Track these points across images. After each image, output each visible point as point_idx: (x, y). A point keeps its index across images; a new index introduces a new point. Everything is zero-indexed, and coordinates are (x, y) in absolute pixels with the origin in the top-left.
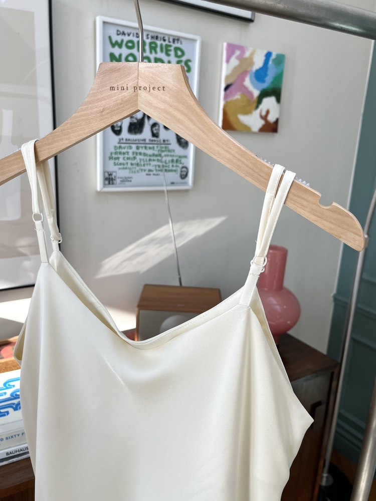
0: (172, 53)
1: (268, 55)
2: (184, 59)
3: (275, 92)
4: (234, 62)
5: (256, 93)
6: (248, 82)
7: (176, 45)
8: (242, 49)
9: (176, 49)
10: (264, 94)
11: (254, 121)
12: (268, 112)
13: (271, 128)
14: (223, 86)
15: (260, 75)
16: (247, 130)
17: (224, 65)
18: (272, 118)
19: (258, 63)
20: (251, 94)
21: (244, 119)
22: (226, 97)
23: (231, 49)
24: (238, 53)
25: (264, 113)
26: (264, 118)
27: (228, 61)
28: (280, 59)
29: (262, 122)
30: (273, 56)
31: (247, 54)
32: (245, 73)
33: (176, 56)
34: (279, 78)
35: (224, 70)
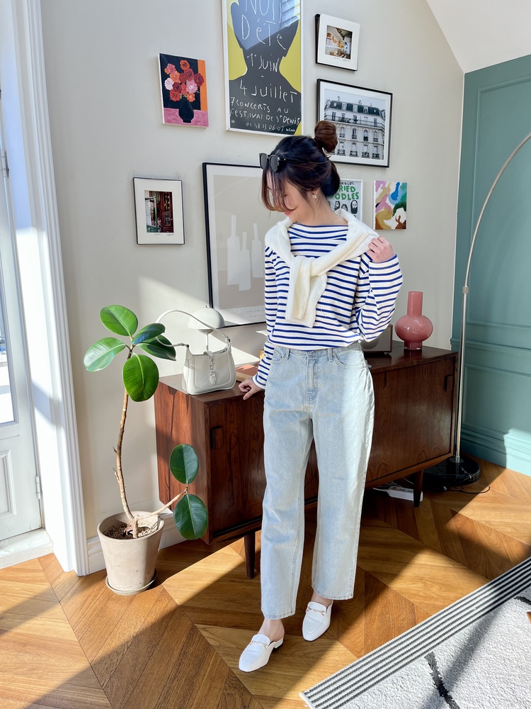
0: (350, 190)
1: (398, 184)
2: (355, 192)
3: (403, 205)
4: (380, 190)
5: (393, 207)
6: (388, 201)
7: (352, 185)
8: (384, 183)
9: (351, 188)
10: (397, 207)
11: (392, 223)
12: (400, 217)
13: (402, 226)
14: (375, 205)
15: (394, 196)
16: (389, 228)
17: (375, 192)
18: (402, 221)
19: (393, 190)
20: (390, 207)
21: (387, 222)
22: (377, 211)
23: (378, 183)
24: (382, 185)
25: (397, 218)
26: (398, 221)
27: (377, 191)
28: (405, 186)
29: (398, 223)
30: (401, 185)
31: (387, 186)
32: (386, 196)
33: (352, 191)
34: (405, 196)
35: (376, 196)
